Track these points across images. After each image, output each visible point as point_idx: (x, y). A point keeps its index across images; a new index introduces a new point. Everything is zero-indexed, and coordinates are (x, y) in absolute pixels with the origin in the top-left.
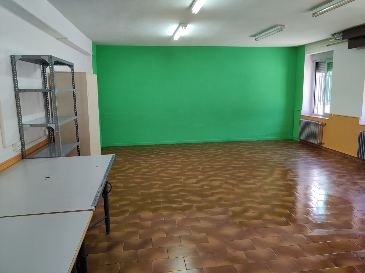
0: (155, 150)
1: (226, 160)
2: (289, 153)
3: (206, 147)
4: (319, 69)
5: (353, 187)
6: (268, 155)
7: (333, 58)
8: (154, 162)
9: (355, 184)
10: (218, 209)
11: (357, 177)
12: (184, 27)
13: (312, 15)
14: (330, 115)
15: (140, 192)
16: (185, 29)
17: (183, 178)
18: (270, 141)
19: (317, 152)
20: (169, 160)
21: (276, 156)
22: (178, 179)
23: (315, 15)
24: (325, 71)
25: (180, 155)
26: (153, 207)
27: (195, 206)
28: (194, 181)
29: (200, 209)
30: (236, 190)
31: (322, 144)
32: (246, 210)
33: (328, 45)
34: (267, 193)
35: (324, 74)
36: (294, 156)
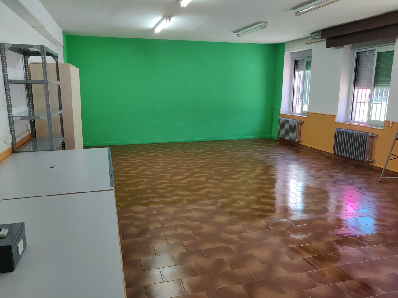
0: (133, 150)
1: (209, 158)
2: (269, 151)
3: (187, 146)
4: (297, 68)
5: (330, 179)
6: (249, 152)
7: (311, 56)
8: (135, 161)
9: (331, 177)
10: (207, 201)
11: (334, 171)
12: (168, 20)
13: (295, 14)
14: (308, 113)
15: (127, 189)
16: (169, 22)
17: (169, 175)
18: (249, 140)
19: (295, 149)
20: (151, 159)
21: (257, 154)
22: (164, 176)
23: (298, 14)
24: (303, 69)
25: (161, 154)
26: (143, 202)
27: (185, 200)
28: (180, 177)
29: (190, 202)
30: (223, 185)
31: (300, 142)
32: (234, 201)
33: (307, 44)
34: (252, 186)
35: (302, 72)
36: (274, 153)
